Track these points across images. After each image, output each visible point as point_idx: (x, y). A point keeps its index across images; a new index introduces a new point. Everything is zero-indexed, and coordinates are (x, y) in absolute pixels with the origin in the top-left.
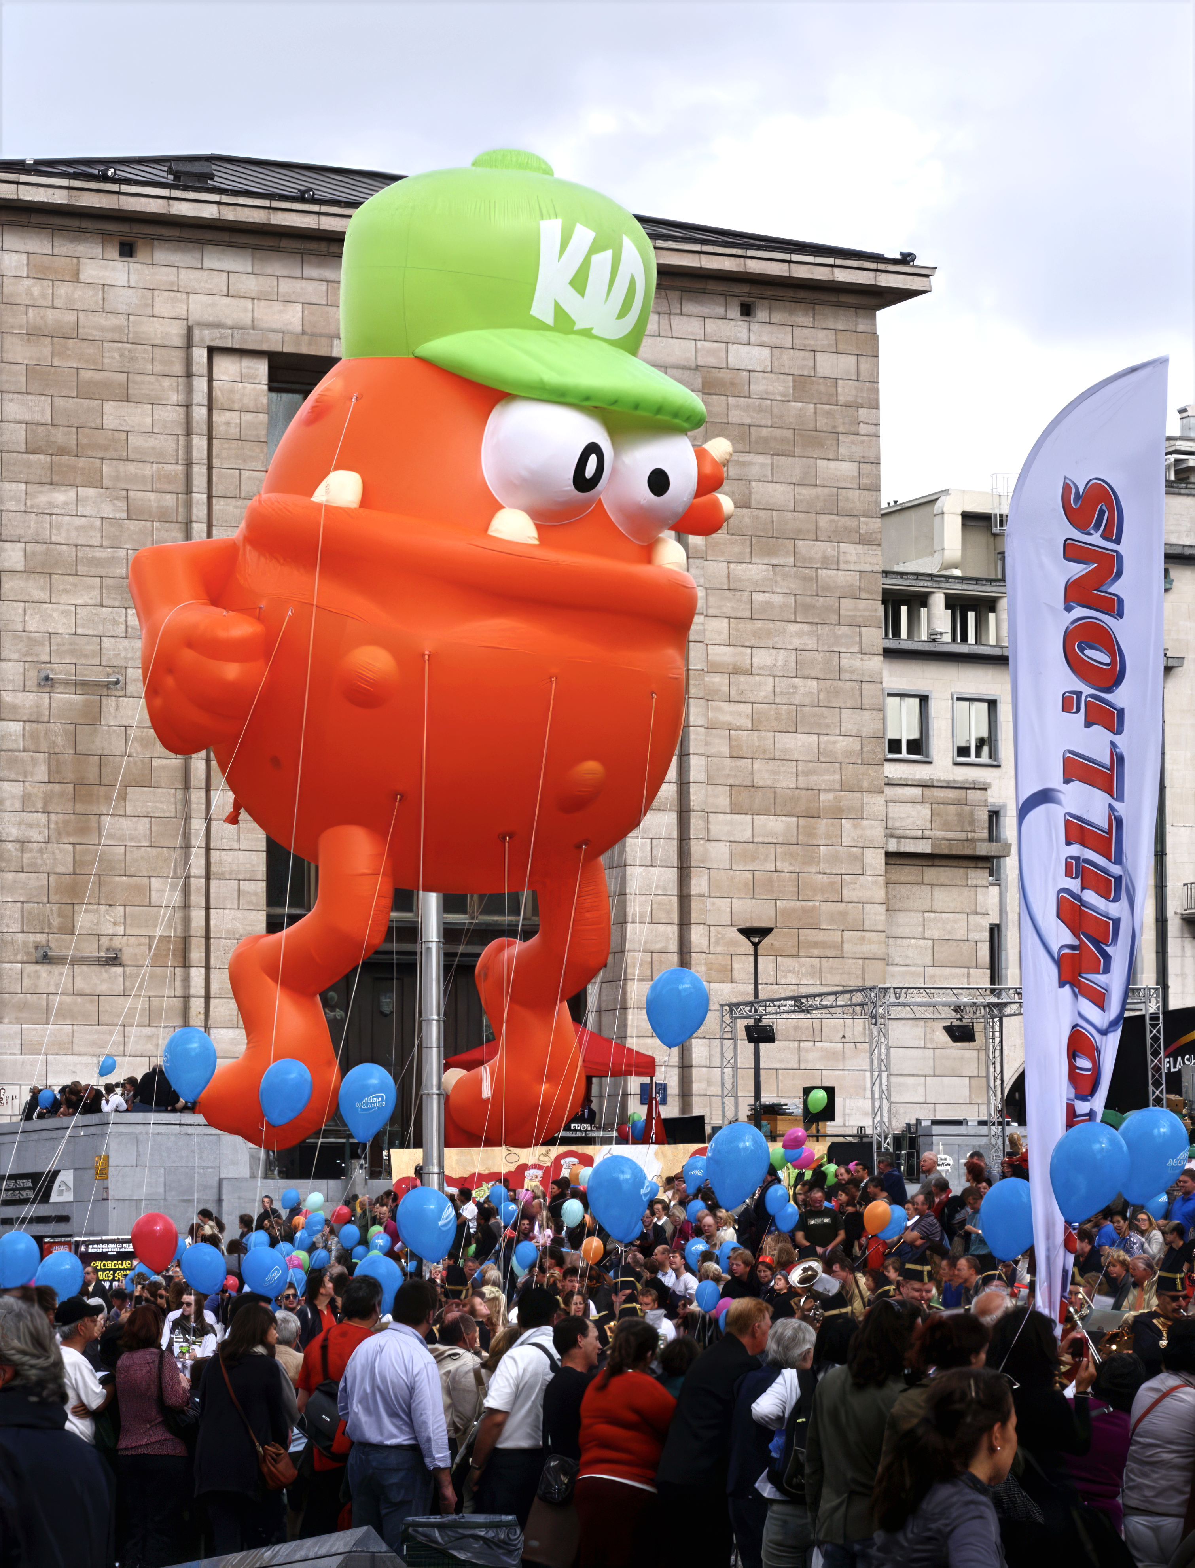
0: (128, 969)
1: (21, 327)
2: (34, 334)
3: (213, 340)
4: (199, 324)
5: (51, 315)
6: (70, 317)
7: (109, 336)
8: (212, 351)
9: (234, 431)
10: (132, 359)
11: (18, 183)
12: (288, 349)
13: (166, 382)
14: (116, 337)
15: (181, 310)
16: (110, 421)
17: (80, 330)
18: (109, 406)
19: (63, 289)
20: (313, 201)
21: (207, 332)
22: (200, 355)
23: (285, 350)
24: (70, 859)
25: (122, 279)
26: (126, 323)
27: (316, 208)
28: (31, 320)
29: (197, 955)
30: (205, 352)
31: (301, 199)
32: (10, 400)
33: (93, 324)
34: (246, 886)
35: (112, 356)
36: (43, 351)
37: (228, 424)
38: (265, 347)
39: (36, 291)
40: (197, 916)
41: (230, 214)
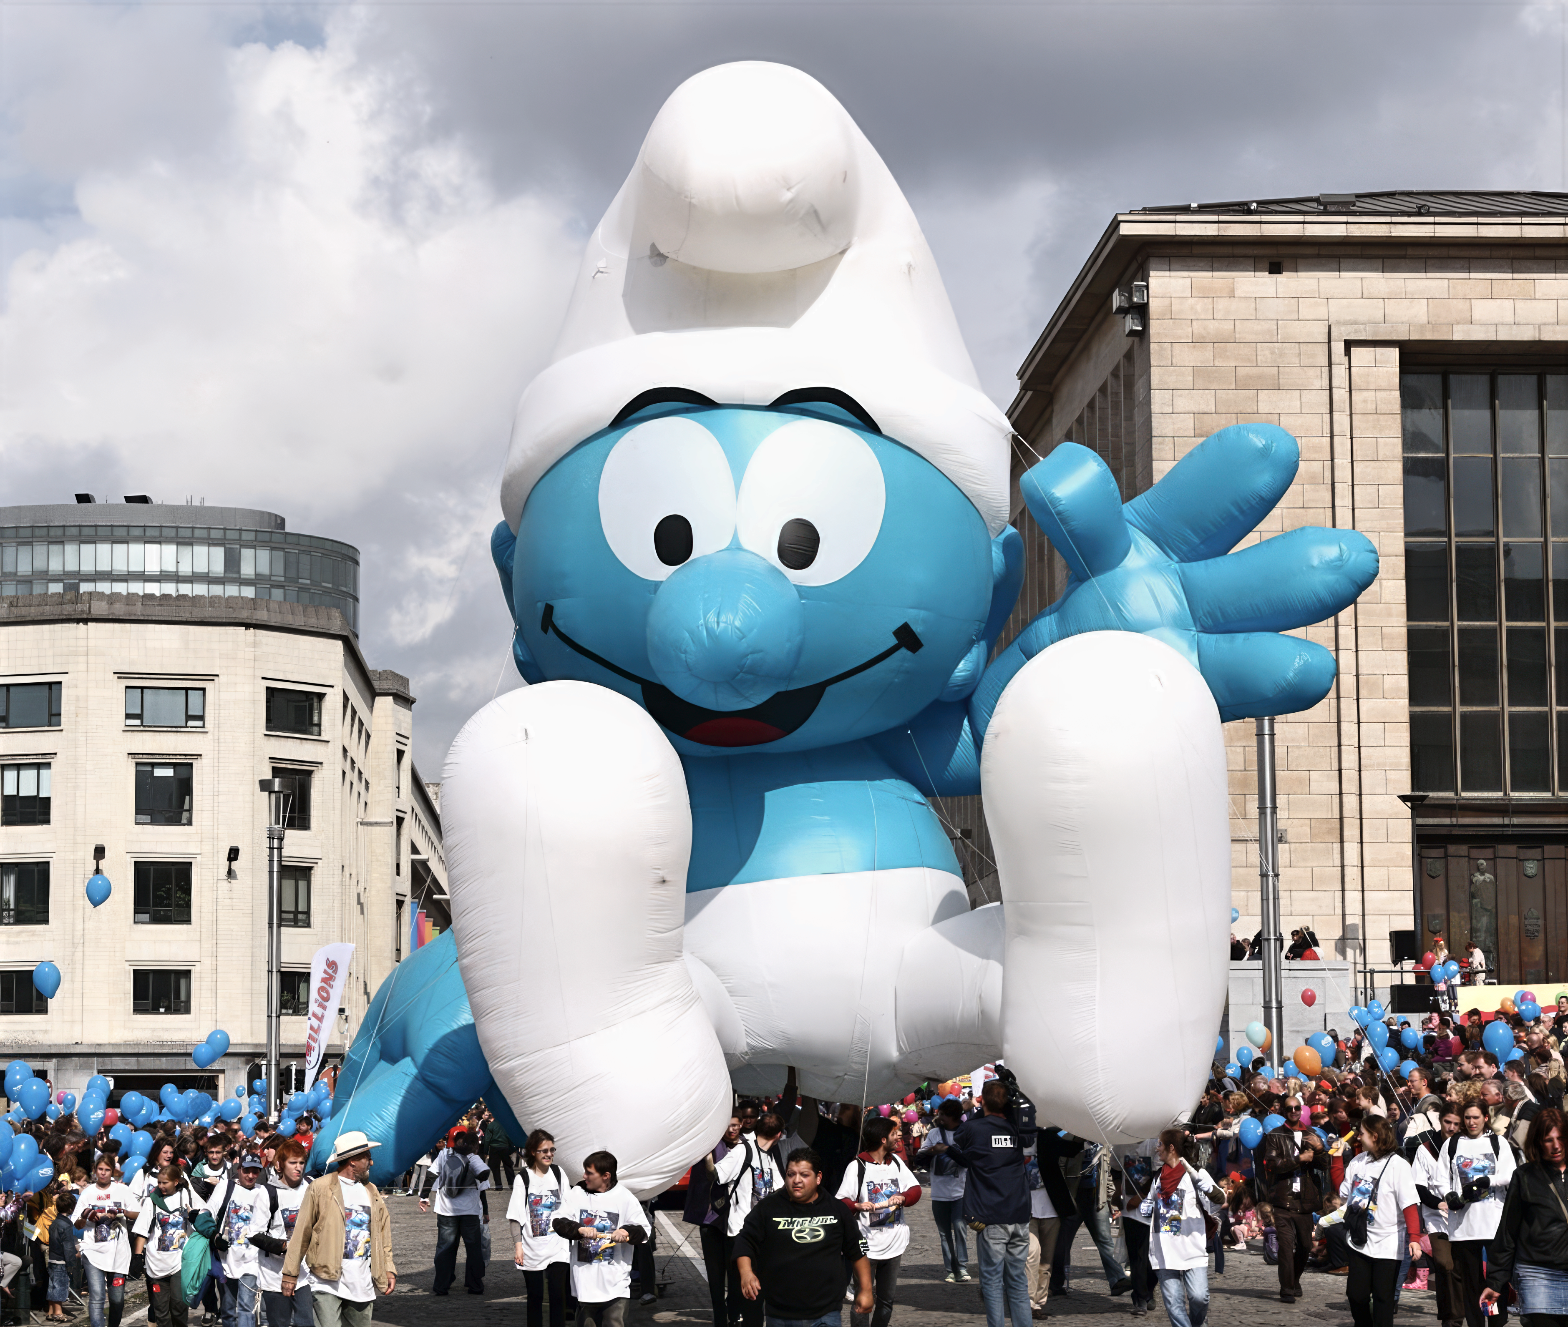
0: (1293, 845)
1: (1187, 337)
2: (1198, 342)
3: (1347, 335)
4: (1338, 323)
5: (1212, 326)
6: (1228, 326)
7: (1261, 338)
8: (1349, 345)
9: (1371, 407)
10: (1281, 355)
11: (1176, 222)
12: (1414, 337)
13: (1312, 372)
14: (1267, 338)
15: (1322, 312)
16: (1263, 408)
17: (1237, 336)
18: (1263, 395)
19: (1222, 304)
20: (1429, 214)
21: (1343, 328)
22: (1338, 348)
23: (1412, 338)
24: (1241, 759)
25: (1271, 292)
26: (1275, 327)
27: (1430, 219)
28: (1195, 331)
29: (1351, 831)
30: (1342, 345)
31: (1419, 214)
32: (1180, 396)
33: (1246, 330)
34: (1391, 775)
35: (1265, 354)
36: (1205, 355)
37: (1365, 401)
38: (1394, 337)
39: (1199, 308)
40: (1350, 802)
41: (1356, 231)
